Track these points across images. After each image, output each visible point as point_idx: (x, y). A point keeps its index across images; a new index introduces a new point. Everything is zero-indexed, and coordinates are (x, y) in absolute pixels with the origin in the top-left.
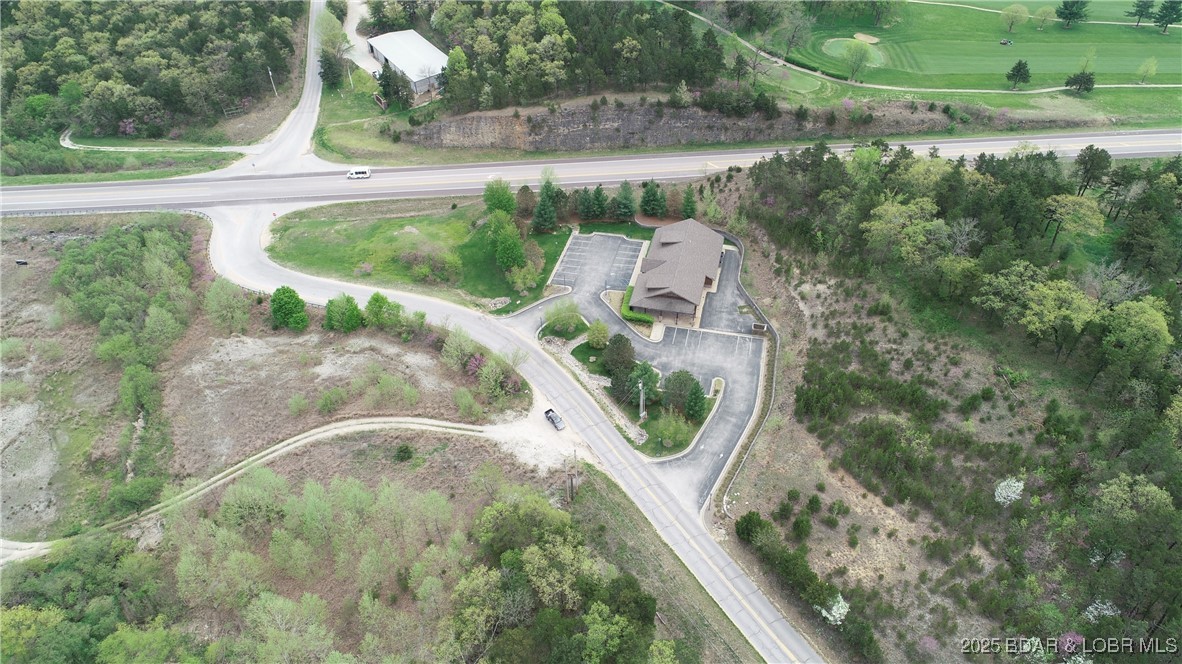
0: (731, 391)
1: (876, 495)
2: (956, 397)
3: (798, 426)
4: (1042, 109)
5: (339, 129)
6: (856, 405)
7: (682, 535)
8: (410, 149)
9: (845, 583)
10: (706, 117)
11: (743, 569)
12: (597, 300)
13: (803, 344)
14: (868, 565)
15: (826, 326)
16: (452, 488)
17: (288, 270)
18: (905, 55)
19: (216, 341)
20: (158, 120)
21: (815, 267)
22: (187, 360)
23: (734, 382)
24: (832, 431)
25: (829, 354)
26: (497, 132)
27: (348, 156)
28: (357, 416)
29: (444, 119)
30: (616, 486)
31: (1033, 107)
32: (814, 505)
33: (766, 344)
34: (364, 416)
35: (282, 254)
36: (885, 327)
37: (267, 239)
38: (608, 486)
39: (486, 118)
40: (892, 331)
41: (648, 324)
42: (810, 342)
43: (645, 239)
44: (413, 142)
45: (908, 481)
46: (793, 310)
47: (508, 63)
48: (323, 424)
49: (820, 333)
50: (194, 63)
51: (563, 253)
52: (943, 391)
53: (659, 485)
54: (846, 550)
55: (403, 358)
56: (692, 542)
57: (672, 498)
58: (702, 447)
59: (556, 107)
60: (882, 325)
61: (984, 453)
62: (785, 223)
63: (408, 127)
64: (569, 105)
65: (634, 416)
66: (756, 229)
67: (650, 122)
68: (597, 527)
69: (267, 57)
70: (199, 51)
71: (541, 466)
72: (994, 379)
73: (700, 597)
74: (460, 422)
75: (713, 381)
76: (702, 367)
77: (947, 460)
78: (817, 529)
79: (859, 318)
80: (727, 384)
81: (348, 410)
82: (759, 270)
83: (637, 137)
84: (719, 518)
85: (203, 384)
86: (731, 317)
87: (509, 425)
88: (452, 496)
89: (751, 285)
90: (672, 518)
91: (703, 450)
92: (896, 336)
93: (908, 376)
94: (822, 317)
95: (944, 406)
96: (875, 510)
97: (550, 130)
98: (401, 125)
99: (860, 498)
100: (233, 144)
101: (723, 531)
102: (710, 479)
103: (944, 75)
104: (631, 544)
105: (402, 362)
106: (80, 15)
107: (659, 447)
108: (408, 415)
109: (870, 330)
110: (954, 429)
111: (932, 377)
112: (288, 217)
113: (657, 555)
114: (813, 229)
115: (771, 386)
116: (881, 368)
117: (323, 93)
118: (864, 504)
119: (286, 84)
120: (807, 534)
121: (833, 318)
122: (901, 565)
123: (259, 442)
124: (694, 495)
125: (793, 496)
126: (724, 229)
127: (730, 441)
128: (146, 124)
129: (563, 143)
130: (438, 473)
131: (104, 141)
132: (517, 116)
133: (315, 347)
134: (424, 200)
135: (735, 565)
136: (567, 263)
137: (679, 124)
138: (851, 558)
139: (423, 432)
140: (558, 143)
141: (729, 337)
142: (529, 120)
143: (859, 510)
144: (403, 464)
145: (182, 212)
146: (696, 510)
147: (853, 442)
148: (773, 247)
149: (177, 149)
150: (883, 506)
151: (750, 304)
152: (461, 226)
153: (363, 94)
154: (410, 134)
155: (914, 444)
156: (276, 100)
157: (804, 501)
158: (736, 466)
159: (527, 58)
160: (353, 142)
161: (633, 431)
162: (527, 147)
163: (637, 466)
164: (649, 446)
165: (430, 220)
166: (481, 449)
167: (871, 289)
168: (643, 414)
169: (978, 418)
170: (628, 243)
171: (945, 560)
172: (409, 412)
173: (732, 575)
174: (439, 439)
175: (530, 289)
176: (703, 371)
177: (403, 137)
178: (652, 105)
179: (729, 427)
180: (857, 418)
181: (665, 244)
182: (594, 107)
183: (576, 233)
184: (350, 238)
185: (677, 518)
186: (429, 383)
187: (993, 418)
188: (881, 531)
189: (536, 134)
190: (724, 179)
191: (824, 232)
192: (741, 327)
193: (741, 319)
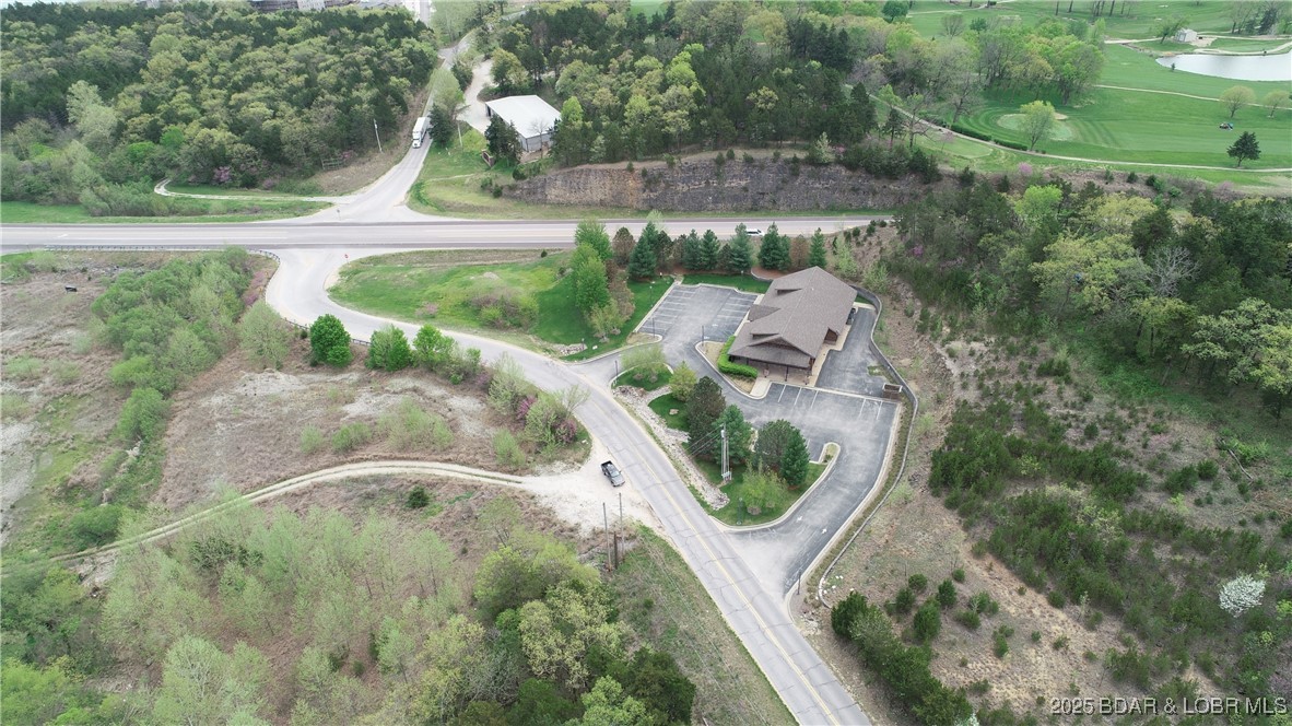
0: (848, 458)
1: (1039, 592)
2: (1160, 473)
3: (933, 500)
4: (1276, 186)
5: (438, 184)
6: (1015, 477)
7: (756, 622)
8: (510, 204)
9: (985, 705)
10: (850, 178)
11: (836, 674)
12: (691, 350)
13: (948, 409)
14: (1021, 683)
15: (980, 387)
16: (466, 541)
17: (345, 309)
18: (1099, 132)
19: (247, 375)
20: (254, 169)
21: (971, 325)
22: (210, 391)
23: (854, 449)
24: (979, 508)
25: (982, 417)
26: (608, 186)
27: (442, 208)
28: (377, 458)
29: (551, 172)
30: (677, 556)
31: (1264, 184)
32: (946, 596)
33: (899, 409)
34: (385, 458)
35: (344, 295)
36: (1060, 389)
37: (333, 280)
38: (667, 555)
39: (596, 171)
40: (1070, 394)
41: (750, 378)
42: (957, 405)
43: (760, 292)
44: (514, 197)
45: (1086, 573)
46: (938, 371)
47: (626, 114)
48: (336, 465)
49: (972, 395)
50: (299, 113)
51: (660, 302)
52: (1141, 465)
53: (735, 559)
54: (991, 661)
55: (447, 401)
56: (769, 633)
57: (750, 576)
58: (800, 519)
59: (676, 161)
60: (1057, 387)
61: (1202, 543)
62: (935, 275)
63: (511, 181)
64: (690, 159)
65: (715, 478)
66: (898, 284)
67: (784, 181)
68: (642, 602)
69: (376, 112)
70: (309, 105)
71: (584, 526)
72: (1215, 455)
73: (769, 704)
74: (495, 471)
75: (826, 446)
76: (812, 429)
77: (1146, 550)
78: (948, 628)
79: (1026, 378)
80: (842, 451)
81: (370, 451)
82: (899, 328)
83: (767, 198)
84: (809, 606)
85: (217, 416)
86: (857, 378)
87: (555, 477)
88: (465, 551)
89: (886, 344)
90: (745, 600)
91: (801, 522)
92: (1077, 399)
93: (1090, 446)
94: (975, 376)
95: (1142, 482)
96: (1036, 612)
97: (668, 185)
98: (506, 179)
99: (1014, 594)
100: (325, 194)
101: (815, 624)
102: (805, 557)
103: (1148, 152)
104: (683, 627)
105: (446, 405)
106: (205, 76)
107: (741, 513)
108: (437, 461)
109: (1040, 391)
110: (1156, 512)
111: (1125, 447)
112: (361, 262)
113: (717, 646)
114: (970, 282)
115: (902, 456)
116: (1053, 434)
117: (430, 151)
118: (1019, 603)
119: (393, 141)
120: (934, 634)
121: (990, 379)
122: (1072, 686)
123: (258, 479)
124: (780, 574)
125: (918, 583)
126: (860, 285)
127: (838, 515)
128: (241, 172)
129: (682, 202)
130: (454, 524)
131: (198, 189)
132: (631, 169)
133: (353, 385)
134: (515, 251)
135: (825, 667)
136: (662, 312)
137: (817, 185)
138: (997, 673)
139: (448, 478)
140: (676, 202)
141: (852, 399)
142: (644, 173)
143: (1012, 610)
144: (414, 511)
145: (253, 252)
146: (780, 594)
147: (1008, 520)
148: (919, 304)
149: (267, 198)
150: (1048, 607)
151: (883, 365)
152: (547, 273)
153: (472, 153)
154: (512, 188)
155: (1096, 523)
156: (380, 156)
157: (932, 591)
158: (841, 543)
159: (647, 109)
160: (450, 196)
161: (712, 495)
162: (640, 206)
163: (708, 534)
164: (729, 512)
165: (515, 267)
166: (514, 499)
167: (1044, 347)
168: (726, 474)
169: (1192, 500)
170: (740, 295)
171: (1141, 685)
172: (438, 457)
173: (819, 679)
174: (465, 487)
175: (611, 336)
176: (814, 435)
177: (504, 192)
178: (787, 162)
179: (839, 499)
180: (1016, 492)
181: (781, 292)
182: (719, 162)
183: (678, 283)
184: (422, 282)
185: (752, 601)
186: (470, 428)
187: (1215, 500)
188: (1043, 639)
189: (651, 191)
190: (863, 233)
191: (984, 284)
192: (869, 389)
193: (870, 381)
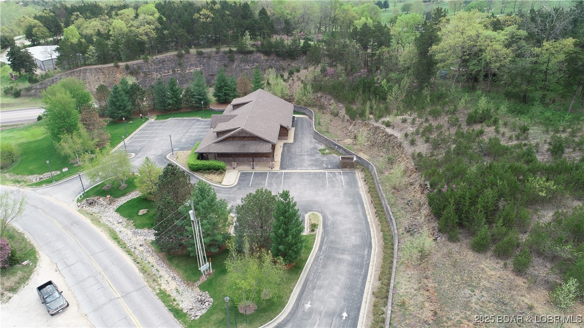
0: (333, 224)
3: (454, 247)
6: (535, 201)
8: (27, 100)
12: (163, 160)
13: (406, 163)
15: (427, 141)
23: (334, 214)
24: (517, 243)
26: (102, 80)
29: (58, 75)
33: (359, 175)
36: (495, 129)
39: (91, 70)
41: (219, 171)
42: (414, 159)
44: (31, 96)
47: (111, 33)
49: (422, 148)
51: (135, 132)
58: (308, 306)
59: (149, 58)
60: (491, 129)
62: (348, 84)
63: (27, 85)
65: (192, 274)
66: (321, 97)
67: (225, 66)
75: (306, 216)
79: (460, 128)
80: (325, 218)
82: (332, 123)
86: (313, 158)
91: (310, 310)
94: (417, 134)
97: (146, 74)
98: (23, 85)
107: (231, 317)
109: (481, 133)
114: (377, 82)
121: (431, 133)
126: (295, 103)
127: (351, 288)
136: (136, 138)
137: (247, 67)
141: (315, 174)
148: (341, 105)
151: (332, 146)
154: (28, 90)
159: (126, 30)
161: (188, 298)
168: (205, 267)
170: (203, 121)
177: (22, 93)
178: (225, 53)
179: (344, 268)
181: (236, 106)
182: (180, 56)
190: (286, 75)
192: (327, 164)
193: (325, 159)
